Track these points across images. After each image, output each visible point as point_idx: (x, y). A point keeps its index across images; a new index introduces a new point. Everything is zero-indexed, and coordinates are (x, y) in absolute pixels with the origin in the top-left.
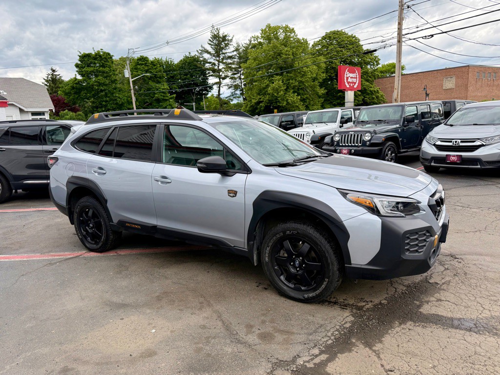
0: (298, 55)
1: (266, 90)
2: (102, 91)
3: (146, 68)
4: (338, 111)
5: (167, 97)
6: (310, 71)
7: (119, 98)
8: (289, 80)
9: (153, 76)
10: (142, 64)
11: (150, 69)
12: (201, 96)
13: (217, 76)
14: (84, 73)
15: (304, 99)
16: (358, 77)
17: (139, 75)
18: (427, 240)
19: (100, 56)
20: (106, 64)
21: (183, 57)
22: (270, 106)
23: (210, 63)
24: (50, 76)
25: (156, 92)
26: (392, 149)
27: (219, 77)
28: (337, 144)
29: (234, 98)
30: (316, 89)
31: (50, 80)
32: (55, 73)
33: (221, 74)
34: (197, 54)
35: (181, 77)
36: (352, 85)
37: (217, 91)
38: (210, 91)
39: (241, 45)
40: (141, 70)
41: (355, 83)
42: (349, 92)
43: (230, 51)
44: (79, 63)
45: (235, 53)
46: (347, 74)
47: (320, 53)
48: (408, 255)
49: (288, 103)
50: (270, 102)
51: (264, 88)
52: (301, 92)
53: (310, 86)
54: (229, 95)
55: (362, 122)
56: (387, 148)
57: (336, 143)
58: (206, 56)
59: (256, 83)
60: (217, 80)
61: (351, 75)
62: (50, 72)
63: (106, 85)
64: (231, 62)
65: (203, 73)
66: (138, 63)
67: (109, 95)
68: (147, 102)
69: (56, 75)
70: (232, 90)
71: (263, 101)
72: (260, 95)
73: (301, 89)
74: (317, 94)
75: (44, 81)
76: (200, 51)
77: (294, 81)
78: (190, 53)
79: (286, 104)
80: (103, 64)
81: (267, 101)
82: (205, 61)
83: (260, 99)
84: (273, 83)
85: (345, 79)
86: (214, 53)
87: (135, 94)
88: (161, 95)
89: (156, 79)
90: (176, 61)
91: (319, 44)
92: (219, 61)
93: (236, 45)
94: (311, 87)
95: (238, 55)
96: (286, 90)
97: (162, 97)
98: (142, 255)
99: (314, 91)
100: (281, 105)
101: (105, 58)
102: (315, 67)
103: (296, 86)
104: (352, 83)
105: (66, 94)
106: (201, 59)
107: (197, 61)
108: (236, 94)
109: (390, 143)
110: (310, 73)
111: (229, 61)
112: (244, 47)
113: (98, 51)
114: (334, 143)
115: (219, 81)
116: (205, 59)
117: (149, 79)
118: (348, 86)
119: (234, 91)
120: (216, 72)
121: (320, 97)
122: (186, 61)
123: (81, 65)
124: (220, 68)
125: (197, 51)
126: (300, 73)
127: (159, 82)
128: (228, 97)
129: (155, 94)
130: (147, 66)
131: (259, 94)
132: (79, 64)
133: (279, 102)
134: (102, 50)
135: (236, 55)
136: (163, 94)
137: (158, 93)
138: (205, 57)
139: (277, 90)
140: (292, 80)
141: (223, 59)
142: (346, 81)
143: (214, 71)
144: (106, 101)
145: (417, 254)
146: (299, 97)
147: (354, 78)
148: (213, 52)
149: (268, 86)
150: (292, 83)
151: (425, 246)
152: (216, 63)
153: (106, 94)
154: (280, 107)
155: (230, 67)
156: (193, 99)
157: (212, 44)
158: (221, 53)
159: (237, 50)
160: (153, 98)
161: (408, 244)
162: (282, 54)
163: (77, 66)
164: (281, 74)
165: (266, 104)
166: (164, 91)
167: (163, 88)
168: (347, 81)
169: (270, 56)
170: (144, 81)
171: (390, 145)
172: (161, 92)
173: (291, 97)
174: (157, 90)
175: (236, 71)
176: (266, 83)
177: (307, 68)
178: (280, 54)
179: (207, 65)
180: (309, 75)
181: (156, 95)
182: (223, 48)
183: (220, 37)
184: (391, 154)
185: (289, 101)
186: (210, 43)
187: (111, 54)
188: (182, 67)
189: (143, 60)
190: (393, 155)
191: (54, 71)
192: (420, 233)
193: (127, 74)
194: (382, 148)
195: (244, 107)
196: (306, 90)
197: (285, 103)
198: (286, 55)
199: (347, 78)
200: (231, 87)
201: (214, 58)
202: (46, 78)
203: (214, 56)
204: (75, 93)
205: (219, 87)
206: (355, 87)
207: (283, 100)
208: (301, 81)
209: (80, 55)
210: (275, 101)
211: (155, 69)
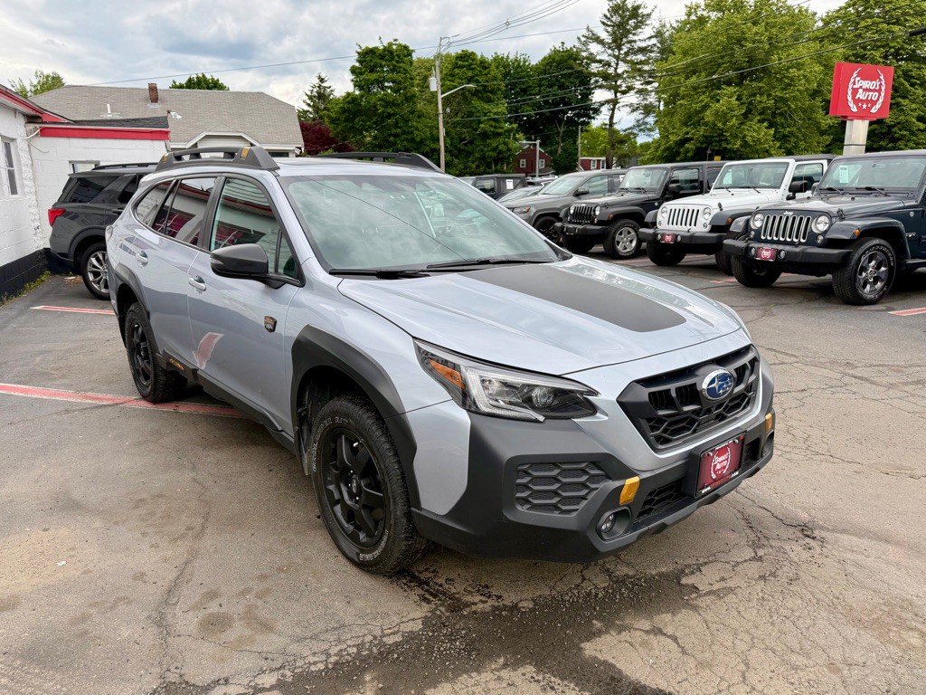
0: (781, 42)
1: (701, 115)
2: (389, 116)
3: (470, 74)
4: (788, 164)
5: (502, 128)
6: (805, 76)
7: (417, 129)
8: (755, 95)
9: (480, 88)
10: (463, 67)
11: (477, 75)
12: (574, 128)
13: (609, 88)
14: (363, 83)
15: (785, 136)
16: (883, 88)
17: (457, 87)
18: (592, 486)
19: (391, 53)
20: (400, 67)
21: (549, 52)
22: (706, 149)
23: (600, 61)
24: (315, 90)
25: (483, 118)
26: (880, 257)
27: (616, 89)
28: (754, 236)
29: (641, 130)
30: (814, 115)
31: (315, 96)
32: (323, 85)
33: (619, 83)
34: (578, 45)
35: (540, 91)
36: (864, 106)
37: (608, 117)
38: (594, 118)
39: (668, 25)
40: (460, 78)
41: (874, 103)
42: (856, 122)
43: (644, 36)
44: (357, 65)
45: (654, 41)
46: (854, 83)
47: (835, 37)
48: (523, 514)
49: (745, 144)
50: (708, 140)
51: (698, 112)
52: (779, 120)
53: (801, 108)
54: (631, 125)
55: (830, 189)
56: (864, 253)
57: (753, 233)
58: (595, 48)
59: (682, 102)
60: (609, 95)
61: (866, 84)
62: (316, 81)
63: (398, 105)
64: (643, 58)
65: (584, 80)
66: (457, 64)
67: (401, 124)
68: (465, 139)
69: (325, 88)
70: (638, 115)
71: (692, 139)
72: (687, 126)
73: (781, 114)
74: (818, 125)
75: (306, 98)
76: (583, 39)
77: (764, 98)
78: (563, 43)
79: (742, 146)
80: (394, 66)
81: (701, 139)
82: (592, 59)
83: (687, 133)
84: (718, 101)
85: (850, 92)
86: (610, 41)
87: (446, 123)
88: (491, 126)
89: (485, 94)
90: (535, 60)
91: (839, 17)
92: (617, 58)
93: (657, 26)
94: (804, 111)
95: (659, 45)
96: (745, 115)
97: (492, 129)
98: (206, 417)
99: (810, 119)
100: (729, 147)
101: (398, 56)
102: (818, 68)
103: (769, 108)
104: (867, 101)
105: (333, 121)
106: (584, 54)
107: (575, 60)
108: (647, 123)
109: (876, 241)
110: (803, 81)
111: (640, 57)
112: (674, 28)
113: (390, 44)
114: (750, 234)
115: (613, 97)
116: (592, 54)
117: (473, 95)
118: (855, 110)
119: (642, 116)
120: (610, 80)
121: (822, 133)
122: (554, 59)
123: (360, 69)
124: (619, 71)
125: (579, 39)
126: (780, 80)
127: (489, 101)
128: (629, 129)
129: (480, 122)
130: (472, 69)
131: (685, 124)
132: (357, 68)
133: (726, 140)
134: (396, 40)
135: (655, 45)
136: (494, 124)
137: (485, 121)
138: (592, 51)
139: (724, 117)
140: (761, 95)
141: (627, 54)
142: (850, 98)
143: (606, 77)
144: (396, 135)
145: (556, 514)
146: (772, 131)
147: (874, 91)
148: (608, 39)
149: (706, 107)
150: (761, 102)
151: (584, 498)
152: (613, 61)
153: (397, 123)
154: (729, 150)
155: (639, 70)
156: (558, 133)
157: (609, 23)
158: (625, 40)
159: (659, 34)
160: (476, 130)
161: (526, 487)
162: (745, 39)
163: (353, 70)
164: (740, 84)
165: (699, 145)
166: (496, 116)
167: (495, 110)
168: (853, 98)
169: (718, 45)
170: (465, 98)
171: (875, 245)
172: (490, 119)
173: (754, 131)
174: (485, 114)
175: (650, 77)
176: (702, 101)
177: (799, 70)
178: (740, 41)
179: (594, 68)
180: (801, 85)
181: (482, 126)
182: (629, 32)
183: (628, 10)
184: (878, 267)
185: (749, 139)
186: (605, 21)
187: (411, 48)
188: (545, 72)
189: (466, 57)
190: (883, 269)
191: (322, 80)
192: (564, 467)
193: (434, 84)
194: (849, 253)
195: (652, 150)
196: (790, 117)
197: (739, 143)
198: (754, 43)
199: (855, 91)
200: (637, 109)
201: (610, 51)
202: (309, 93)
203: (609, 48)
204: (347, 120)
205: (613, 110)
206: (873, 111)
207: (737, 136)
208: (781, 98)
209: (359, 50)
210: (717, 139)
211: (486, 75)
